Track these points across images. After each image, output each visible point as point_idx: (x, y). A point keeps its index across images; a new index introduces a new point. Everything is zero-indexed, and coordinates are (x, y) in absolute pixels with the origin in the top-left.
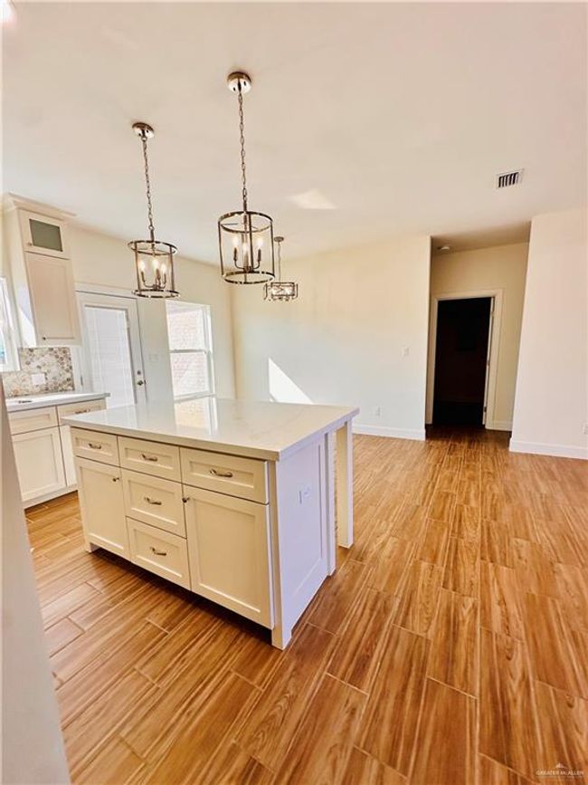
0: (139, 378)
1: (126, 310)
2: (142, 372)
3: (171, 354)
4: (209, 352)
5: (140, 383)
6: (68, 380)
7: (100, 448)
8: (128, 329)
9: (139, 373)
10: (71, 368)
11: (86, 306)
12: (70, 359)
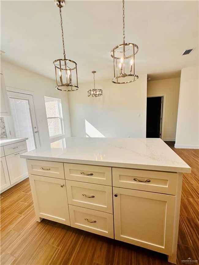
0: (36, 130)
1: (28, 100)
2: (36, 127)
3: (48, 119)
4: (61, 118)
5: (36, 132)
6: (4, 133)
7: (50, 170)
8: (30, 109)
9: (35, 128)
10: (5, 127)
11: (10, 98)
12: (4, 123)
